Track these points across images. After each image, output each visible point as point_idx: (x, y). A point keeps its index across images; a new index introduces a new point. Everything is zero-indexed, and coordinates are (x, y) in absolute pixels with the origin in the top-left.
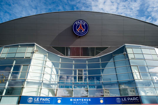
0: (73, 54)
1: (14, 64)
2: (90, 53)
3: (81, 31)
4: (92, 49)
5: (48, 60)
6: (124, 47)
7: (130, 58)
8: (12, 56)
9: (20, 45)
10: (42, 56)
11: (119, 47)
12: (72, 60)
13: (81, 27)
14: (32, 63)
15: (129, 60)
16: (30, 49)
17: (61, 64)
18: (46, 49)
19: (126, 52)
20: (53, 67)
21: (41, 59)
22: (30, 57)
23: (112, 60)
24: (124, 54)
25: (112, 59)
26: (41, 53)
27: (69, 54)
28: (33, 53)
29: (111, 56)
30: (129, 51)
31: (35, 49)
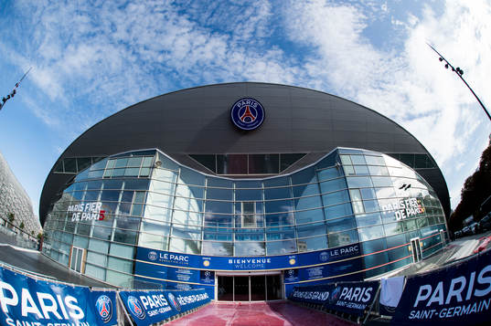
2: (269, 167)
5: (180, 181)
7: (347, 175)
8: (120, 173)
9: (132, 153)
10: (169, 173)
12: (230, 183)
14: (151, 188)
15: (345, 178)
16: (147, 161)
19: (341, 163)
21: (168, 180)
22: (147, 176)
23: (314, 180)
24: (337, 167)
25: (315, 178)
27: (225, 170)
28: (153, 167)
29: (313, 173)
31: (157, 160)
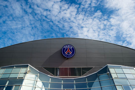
0: (61, 74)
1: (7, 84)
2: (77, 73)
3: (68, 53)
4: (79, 69)
5: (38, 80)
6: (107, 67)
7: (113, 78)
8: (7, 76)
9: (15, 66)
10: (34, 76)
11: (102, 67)
12: (60, 80)
13: (68, 50)
14: (24, 83)
15: (113, 79)
16: (23, 70)
17: (51, 84)
18: (38, 70)
19: (110, 72)
20: (43, 87)
21: (33, 79)
22: (22, 78)
24: (108, 74)
25: (97, 79)
26: (33, 73)
27: (58, 74)
28: (26, 73)
29: (96, 76)
30: (112, 70)
31: (28, 70)
